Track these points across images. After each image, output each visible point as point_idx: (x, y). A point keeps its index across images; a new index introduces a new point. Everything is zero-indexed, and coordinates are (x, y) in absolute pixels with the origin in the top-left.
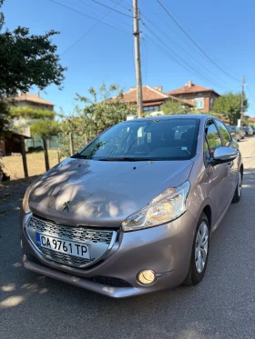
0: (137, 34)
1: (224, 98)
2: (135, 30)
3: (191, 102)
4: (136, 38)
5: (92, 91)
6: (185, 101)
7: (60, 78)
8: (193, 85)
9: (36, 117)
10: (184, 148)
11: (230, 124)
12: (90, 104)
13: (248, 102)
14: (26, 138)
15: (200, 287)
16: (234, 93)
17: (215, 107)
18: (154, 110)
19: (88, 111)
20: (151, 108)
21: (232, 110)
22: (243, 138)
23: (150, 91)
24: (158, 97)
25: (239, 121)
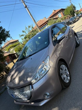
0: (26, 7)
1: (67, 9)
2: (25, 6)
3: (57, 16)
4: (26, 8)
5: (23, 32)
6: (55, 17)
7: (9, 35)
8: (55, 11)
9: (14, 46)
10: (46, 43)
11: (73, 16)
12: (25, 36)
13: (75, 6)
14: (15, 54)
15: (70, 87)
16: (69, 6)
17: (65, 14)
18: (46, 26)
19: (25, 38)
20: (45, 26)
21: (71, 12)
22: (79, 19)
23: (42, 20)
24: (45, 21)
25: (75, 14)
